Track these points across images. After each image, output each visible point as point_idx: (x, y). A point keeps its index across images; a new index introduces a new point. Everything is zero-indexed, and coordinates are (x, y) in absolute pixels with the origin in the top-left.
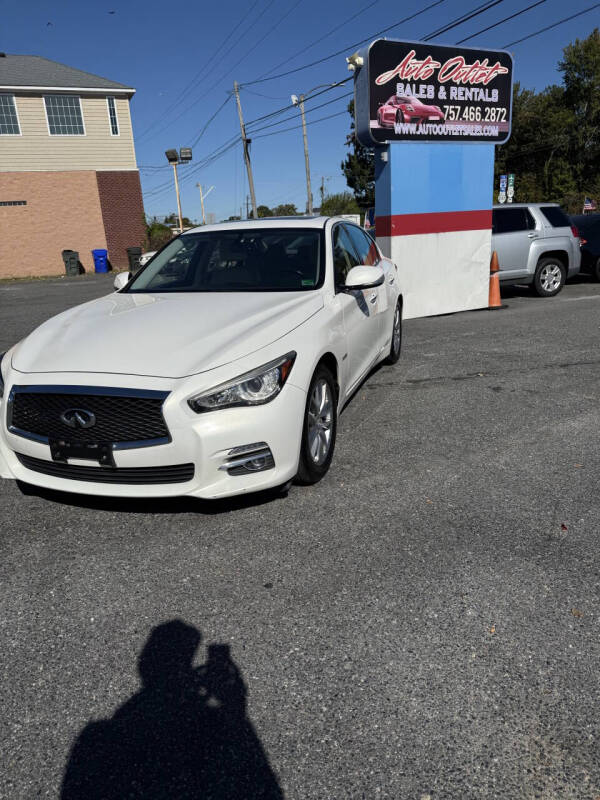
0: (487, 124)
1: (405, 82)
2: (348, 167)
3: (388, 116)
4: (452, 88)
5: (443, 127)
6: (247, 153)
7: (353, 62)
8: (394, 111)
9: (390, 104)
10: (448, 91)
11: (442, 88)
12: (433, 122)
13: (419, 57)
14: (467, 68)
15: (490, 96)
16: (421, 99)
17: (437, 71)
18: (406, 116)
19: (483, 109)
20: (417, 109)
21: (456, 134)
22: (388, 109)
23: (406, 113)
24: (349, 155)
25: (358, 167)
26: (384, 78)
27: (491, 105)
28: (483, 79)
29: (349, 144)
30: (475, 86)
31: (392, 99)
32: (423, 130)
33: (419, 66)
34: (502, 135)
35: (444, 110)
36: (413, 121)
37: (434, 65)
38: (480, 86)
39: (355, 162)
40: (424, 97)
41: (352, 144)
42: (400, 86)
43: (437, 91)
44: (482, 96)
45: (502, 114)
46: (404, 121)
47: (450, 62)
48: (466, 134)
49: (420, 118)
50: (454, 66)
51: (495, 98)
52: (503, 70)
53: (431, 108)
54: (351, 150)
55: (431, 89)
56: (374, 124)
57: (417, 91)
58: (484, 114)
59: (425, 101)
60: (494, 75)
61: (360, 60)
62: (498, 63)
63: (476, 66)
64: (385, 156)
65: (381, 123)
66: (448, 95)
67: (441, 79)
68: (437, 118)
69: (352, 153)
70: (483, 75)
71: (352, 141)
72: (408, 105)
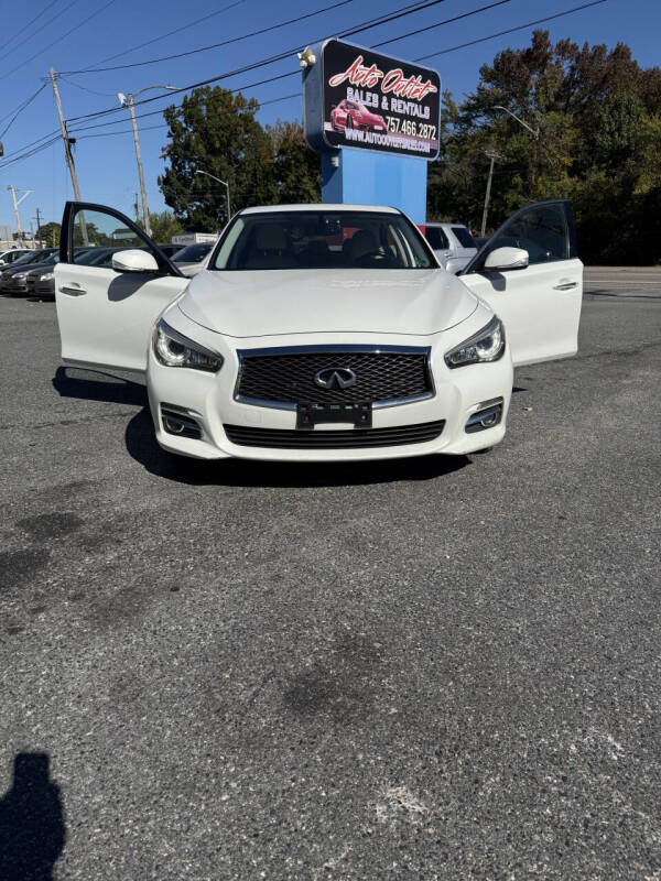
0: (422, 139)
1: (354, 87)
2: (165, 182)
3: (340, 119)
4: (393, 100)
5: (386, 137)
6: (69, 153)
7: (305, 58)
8: (345, 116)
9: (342, 108)
10: (389, 102)
11: (385, 99)
12: (377, 132)
13: (367, 64)
14: (404, 82)
15: (423, 112)
16: (367, 107)
17: (380, 80)
18: (355, 122)
19: (418, 124)
20: (365, 116)
21: (396, 146)
22: (339, 112)
23: (356, 119)
24: (167, 170)
25: (178, 184)
26: (337, 80)
27: (424, 121)
28: (417, 95)
29: (164, 157)
30: (411, 100)
31: (343, 103)
32: (370, 138)
33: (366, 73)
34: (433, 153)
35: (386, 121)
36: (361, 128)
37: (378, 74)
38: (415, 101)
39: (174, 179)
40: (370, 104)
41: (168, 158)
42: (350, 90)
43: (380, 101)
44: (417, 112)
45: (432, 132)
46: (353, 127)
47: (392, 74)
48: (404, 147)
49: (367, 126)
50: (394, 78)
51: (427, 116)
52: (433, 89)
53: (376, 117)
54: (168, 163)
55: (375, 97)
56: (328, 127)
57: (364, 99)
58: (418, 130)
59: (371, 109)
60: (425, 93)
61: (312, 58)
62: (429, 81)
63: (412, 81)
64: (336, 161)
65: (334, 127)
66: (389, 106)
67: (384, 90)
68: (381, 128)
69: (170, 168)
70: (417, 90)
71: (169, 153)
72: (357, 112)
